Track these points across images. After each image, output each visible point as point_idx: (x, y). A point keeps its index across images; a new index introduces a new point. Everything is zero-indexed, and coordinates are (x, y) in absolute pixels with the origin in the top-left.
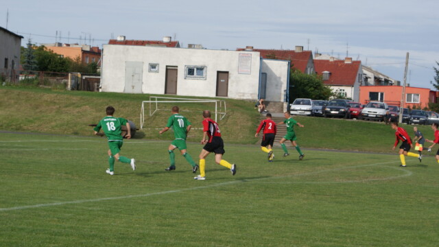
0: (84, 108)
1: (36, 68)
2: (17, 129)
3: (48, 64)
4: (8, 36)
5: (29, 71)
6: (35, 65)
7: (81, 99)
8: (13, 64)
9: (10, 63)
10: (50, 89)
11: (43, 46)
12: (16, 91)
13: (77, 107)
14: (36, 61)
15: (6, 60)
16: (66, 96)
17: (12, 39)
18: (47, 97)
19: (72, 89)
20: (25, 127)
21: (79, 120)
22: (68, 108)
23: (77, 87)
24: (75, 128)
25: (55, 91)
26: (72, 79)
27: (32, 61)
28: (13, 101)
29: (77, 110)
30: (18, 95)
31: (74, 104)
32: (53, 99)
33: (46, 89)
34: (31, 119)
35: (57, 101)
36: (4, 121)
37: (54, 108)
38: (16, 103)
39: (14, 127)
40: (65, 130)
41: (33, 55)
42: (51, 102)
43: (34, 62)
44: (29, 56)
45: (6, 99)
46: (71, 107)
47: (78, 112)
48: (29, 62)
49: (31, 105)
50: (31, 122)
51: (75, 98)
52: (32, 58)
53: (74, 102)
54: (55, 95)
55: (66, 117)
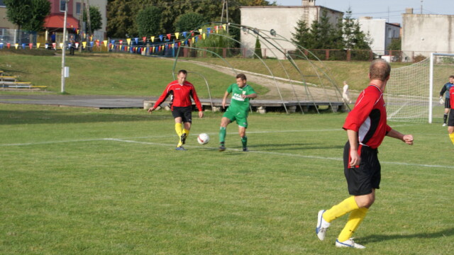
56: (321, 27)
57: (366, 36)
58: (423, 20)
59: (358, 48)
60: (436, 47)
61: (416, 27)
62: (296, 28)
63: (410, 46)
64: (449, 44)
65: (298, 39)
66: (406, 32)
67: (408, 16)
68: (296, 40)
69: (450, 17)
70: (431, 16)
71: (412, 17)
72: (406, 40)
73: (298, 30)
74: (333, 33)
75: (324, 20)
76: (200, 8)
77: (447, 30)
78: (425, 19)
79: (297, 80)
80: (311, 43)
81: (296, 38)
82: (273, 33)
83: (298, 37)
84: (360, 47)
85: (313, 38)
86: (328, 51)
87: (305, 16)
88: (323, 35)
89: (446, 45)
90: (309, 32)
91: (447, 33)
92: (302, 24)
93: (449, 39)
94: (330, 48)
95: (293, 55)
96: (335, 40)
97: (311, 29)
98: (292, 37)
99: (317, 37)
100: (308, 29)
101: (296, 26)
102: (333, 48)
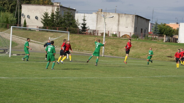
0: (168, 49)
1: (158, 33)
2: (138, 58)
3: (164, 32)
4: (143, 19)
5: (155, 34)
6: (158, 32)
7: (168, 46)
8: (145, 31)
9: (143, 31)
10: (156, 42)
11: (165, 24)
12: (141, 42)
13: (165, 49)
14: (158, 30)
15: (142, 29)
16: (161, 44)
17: (144, 21)
18: (153, 45)
19: (166, 42)
20: (142, 57)
21: (164, 54)
22: (161, 50)
23: (169, 41)
24: (162, 58)
25: (158, 42)
26: (166, 37)
27: (157, 30)
28: (139, 46)
29: (165, 50)
30: (142, 44)
31: (164, 48)
32: (155, 46)
33: (154, 42)
34: (145, 54)
35: (157, 47)
36: (134, 54)
37: (155, 49)
38: (140, 47)
39: (137, 57)
40: (158, 58)
41: (158, 28)
42: (154, 47)
43: (158, 31)
44: (156, 28)
45: (136, 45)
46: (163, 49)
47: (165, 51)
48: (155, 31)
49: (146, 48)
50: (144, 55)
51: (165, 45)
52: (157, 29)
53: (164, 47)
54: (157, 44)
55: (159, 53)
56: (55, 16)
57: (77, 22)
58: (106, 15)
59: (72, 27)
60: (112, 29)
61: (103, 19)
62: (43, 16)
63: (100, 28)
64: (118, 27)
65: (44, 22)
66: (98, 21)
67: (100, 13)
68: (43, 22)
69: (119, 15)
70: (110, 13)
71: (101, 13)
72: (98, 25)
73: (44, 17)
74: (61, 19)
75: (57, 13)
76: (12, 4)
77: (118, 21)
78: (107, 14)
79: (39, 41)
80: (50, 24)
81: (43, 21)
82: (37, 18)
83: (44, 20)
84: (73, 27)
85: (51, 21)
86: (58, 28)
87: (53, 10)
88: (56, 20)
89: (117, 28)
90: (50, 18)
91: (117, 22)
92: (46, 14)
93: (118, 25)
94: (59, 27)
95: (41, 29)
96: (61, 23)
97: (51, 17)
98: (41, 20)
99: (53, 21)
100: (49, 17)
101: (44, 15)
102: (61, 27)
